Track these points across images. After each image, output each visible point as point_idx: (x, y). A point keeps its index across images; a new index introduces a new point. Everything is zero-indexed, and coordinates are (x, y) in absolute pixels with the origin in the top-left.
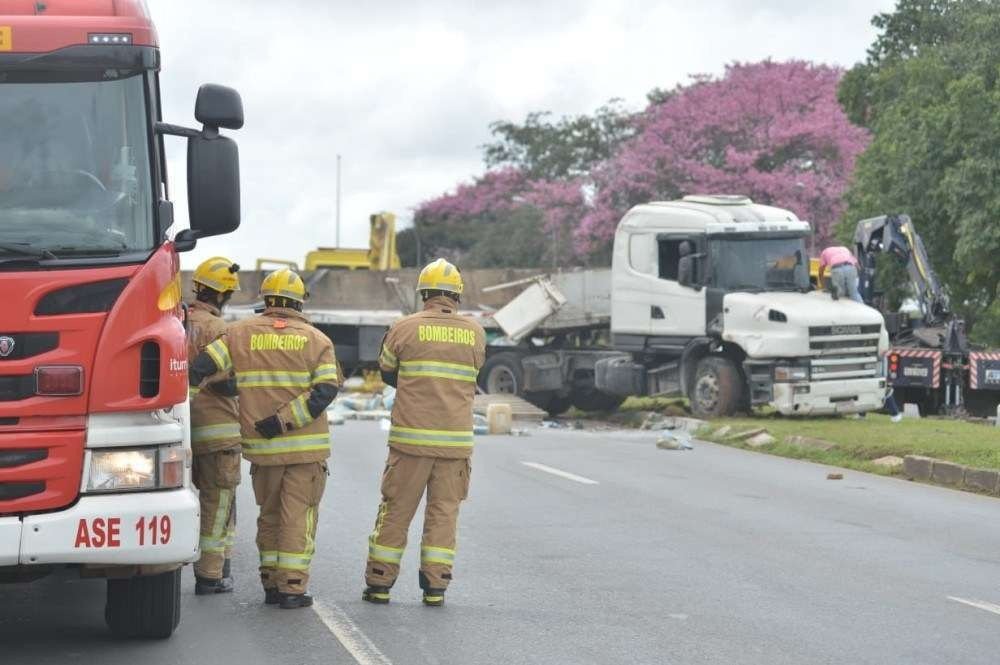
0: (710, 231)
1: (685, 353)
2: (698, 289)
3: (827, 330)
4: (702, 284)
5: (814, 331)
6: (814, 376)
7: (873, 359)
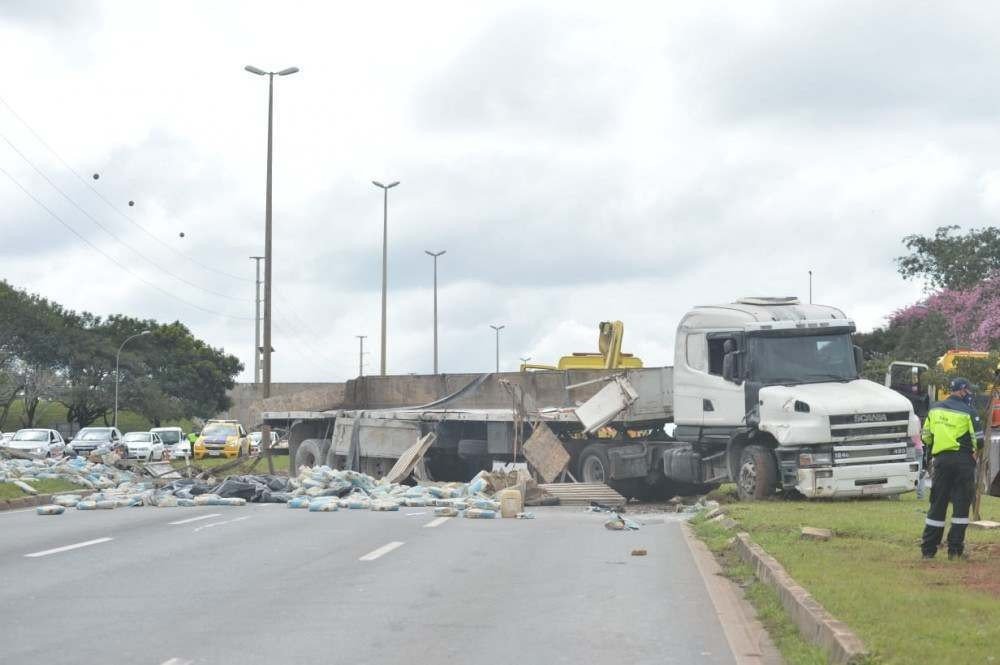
0: (748, 329)
1: (729, 442)
2: (739, 383)
3: (849, 418)
4: (743, 379)
5: (835, 419)
6: (837, 461)
7: (904, 444)
